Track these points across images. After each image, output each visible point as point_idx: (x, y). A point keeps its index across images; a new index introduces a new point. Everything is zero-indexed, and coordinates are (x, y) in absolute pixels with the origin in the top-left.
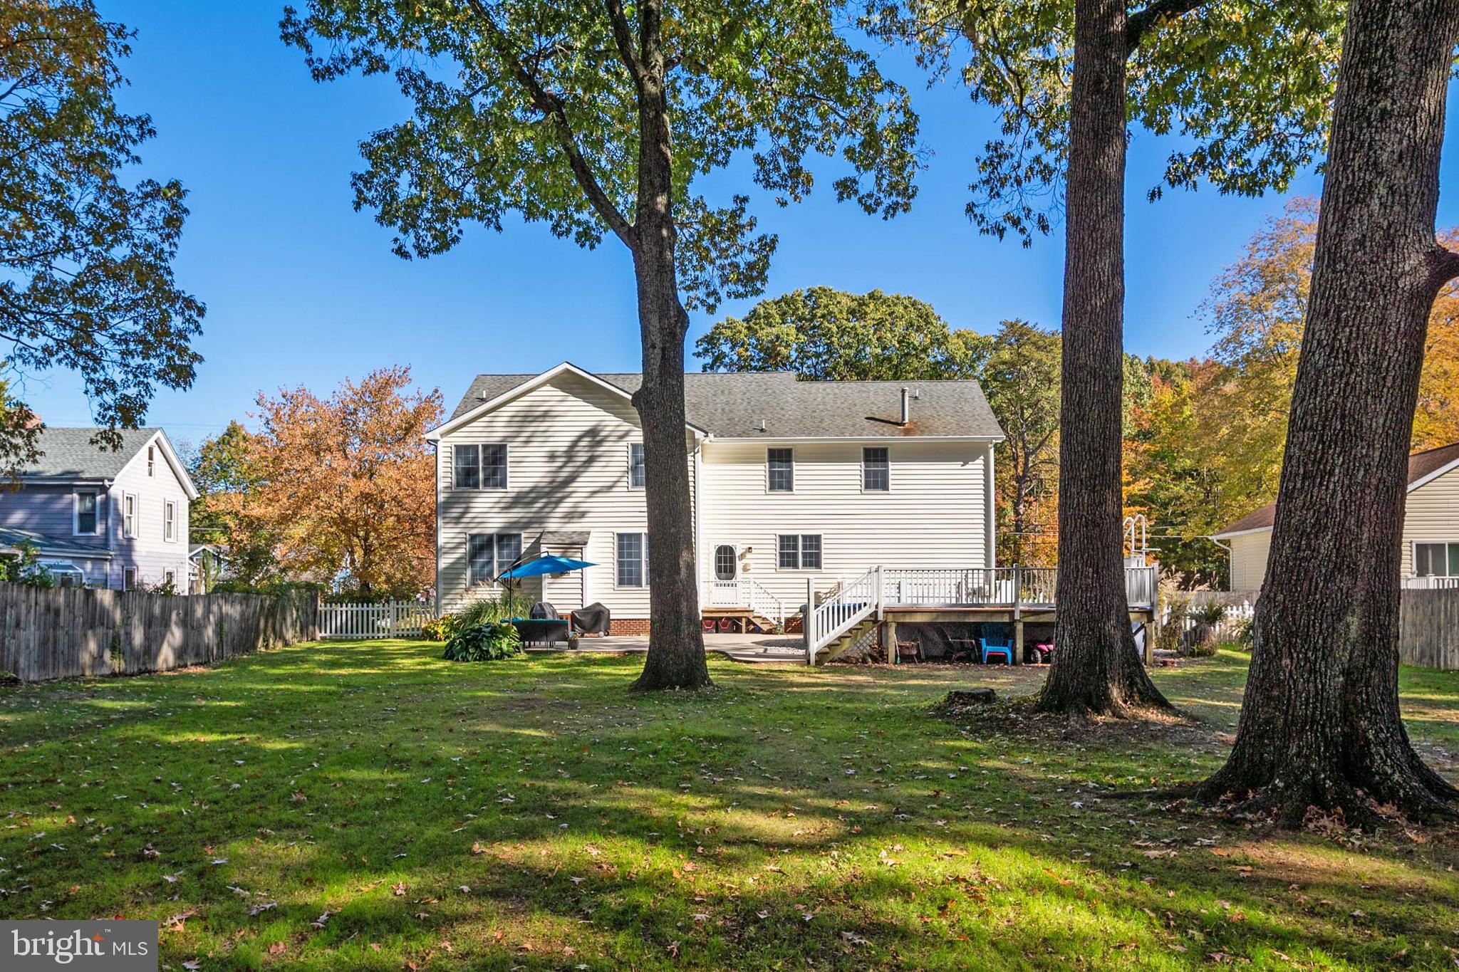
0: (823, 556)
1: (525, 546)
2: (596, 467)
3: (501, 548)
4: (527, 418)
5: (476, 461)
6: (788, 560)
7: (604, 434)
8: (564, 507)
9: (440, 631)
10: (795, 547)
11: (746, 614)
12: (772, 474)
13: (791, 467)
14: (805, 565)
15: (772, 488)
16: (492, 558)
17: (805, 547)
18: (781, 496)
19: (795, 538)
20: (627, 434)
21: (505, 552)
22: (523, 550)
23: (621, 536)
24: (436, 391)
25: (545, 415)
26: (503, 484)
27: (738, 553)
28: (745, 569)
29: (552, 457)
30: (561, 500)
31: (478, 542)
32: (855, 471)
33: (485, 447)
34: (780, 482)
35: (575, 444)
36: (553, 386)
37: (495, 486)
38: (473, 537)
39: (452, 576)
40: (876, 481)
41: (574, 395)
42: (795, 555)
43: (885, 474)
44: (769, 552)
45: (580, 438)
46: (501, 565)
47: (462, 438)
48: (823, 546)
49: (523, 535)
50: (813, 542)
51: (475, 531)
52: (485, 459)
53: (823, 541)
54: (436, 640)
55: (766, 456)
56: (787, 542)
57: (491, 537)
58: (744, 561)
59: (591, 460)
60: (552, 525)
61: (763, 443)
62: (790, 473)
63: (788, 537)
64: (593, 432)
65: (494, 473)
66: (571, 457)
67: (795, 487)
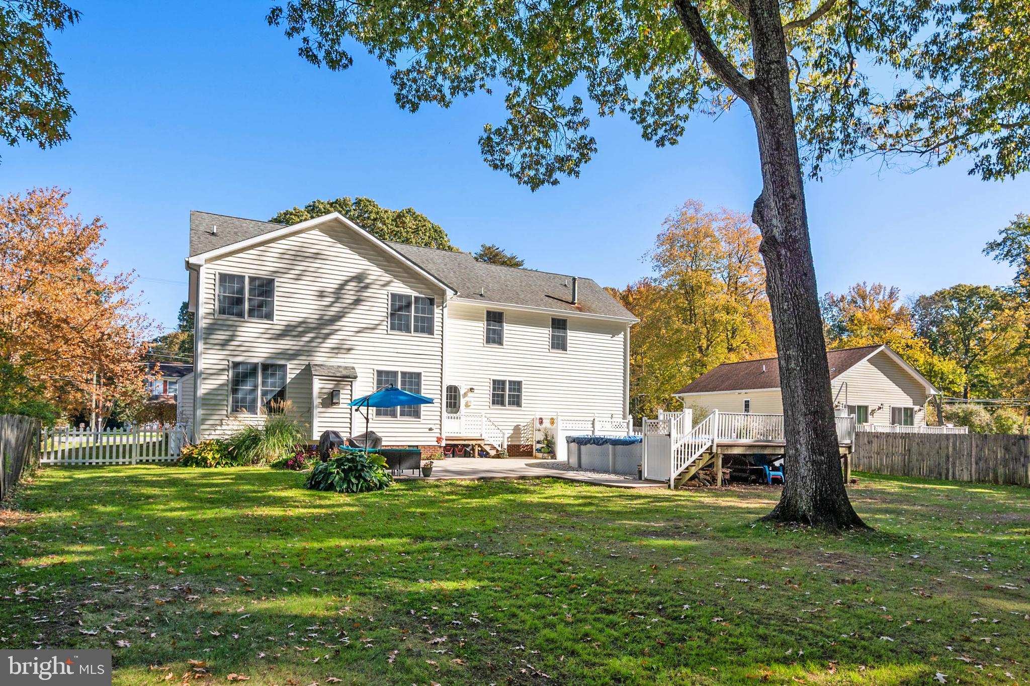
0: (523, 398)
1: (290, 376)
2: (361, 309)
3: (265, 377)
4: (298, 256)
5: (241, 291)
6: (498, 400)
7: (367, 281)
8: (331, 342)
9: (210, 457)
10: (503, 390)
11: (479, 442)
12: (488, 330)
13: (502, 326)
14: (509, 404)
15: (488, 341)
16: (256, 386)
17: (510, 390)
18: (494, 348)
19: (504, 382)
20: (387, 284)
21: (270, 380)
22: (288, 380)
23: (380, 373)
24: (97, 220)
25: (316, 256)
26: (269, 316)
27: (462, 392)
28: (467, 406)
29: (321, 295)
30: (327, 336)
31: (241, 369)
32: (545, 334)
33: (252, 279)
34: (494, 338)
35: (342, 287)
36: (321, 231)
37: (260, 317)
38: (236, 365)
39: (211, 402)
40: (559, 344)
41: (341, 242)
42: (503, 396)
43: (564, 339)
44: (485, 392)
45: (346, 282)
46: (264, 393)
47: (229, 266)
48: (523, 390)
49: (289, 366)
50: (517, 386)
51: (239, 359)
52: (251, 290)
53: (523, 386)
54: (206, 466)
55: (485, 316)
56: (498, 385)
57: (255, 367)
58: (467, 399)
59: (357, 302)
60: (320, 358)
61: (484, 306)
62: (502, 331)
63: (499, 381)
64: (359, 278)
65: (260, 306)
66: (338, 298)
67: (505, 343)
